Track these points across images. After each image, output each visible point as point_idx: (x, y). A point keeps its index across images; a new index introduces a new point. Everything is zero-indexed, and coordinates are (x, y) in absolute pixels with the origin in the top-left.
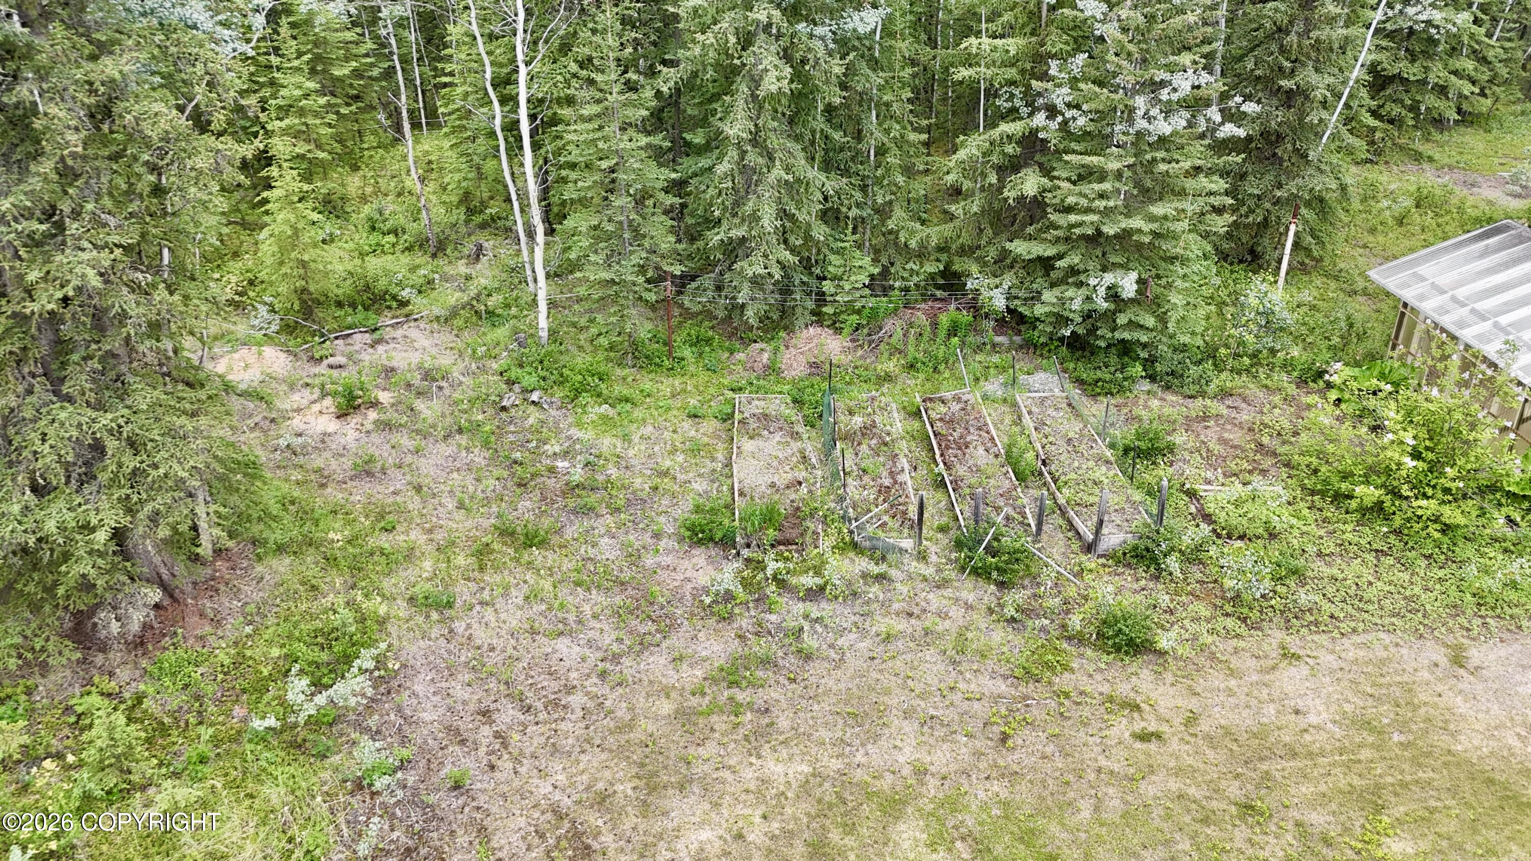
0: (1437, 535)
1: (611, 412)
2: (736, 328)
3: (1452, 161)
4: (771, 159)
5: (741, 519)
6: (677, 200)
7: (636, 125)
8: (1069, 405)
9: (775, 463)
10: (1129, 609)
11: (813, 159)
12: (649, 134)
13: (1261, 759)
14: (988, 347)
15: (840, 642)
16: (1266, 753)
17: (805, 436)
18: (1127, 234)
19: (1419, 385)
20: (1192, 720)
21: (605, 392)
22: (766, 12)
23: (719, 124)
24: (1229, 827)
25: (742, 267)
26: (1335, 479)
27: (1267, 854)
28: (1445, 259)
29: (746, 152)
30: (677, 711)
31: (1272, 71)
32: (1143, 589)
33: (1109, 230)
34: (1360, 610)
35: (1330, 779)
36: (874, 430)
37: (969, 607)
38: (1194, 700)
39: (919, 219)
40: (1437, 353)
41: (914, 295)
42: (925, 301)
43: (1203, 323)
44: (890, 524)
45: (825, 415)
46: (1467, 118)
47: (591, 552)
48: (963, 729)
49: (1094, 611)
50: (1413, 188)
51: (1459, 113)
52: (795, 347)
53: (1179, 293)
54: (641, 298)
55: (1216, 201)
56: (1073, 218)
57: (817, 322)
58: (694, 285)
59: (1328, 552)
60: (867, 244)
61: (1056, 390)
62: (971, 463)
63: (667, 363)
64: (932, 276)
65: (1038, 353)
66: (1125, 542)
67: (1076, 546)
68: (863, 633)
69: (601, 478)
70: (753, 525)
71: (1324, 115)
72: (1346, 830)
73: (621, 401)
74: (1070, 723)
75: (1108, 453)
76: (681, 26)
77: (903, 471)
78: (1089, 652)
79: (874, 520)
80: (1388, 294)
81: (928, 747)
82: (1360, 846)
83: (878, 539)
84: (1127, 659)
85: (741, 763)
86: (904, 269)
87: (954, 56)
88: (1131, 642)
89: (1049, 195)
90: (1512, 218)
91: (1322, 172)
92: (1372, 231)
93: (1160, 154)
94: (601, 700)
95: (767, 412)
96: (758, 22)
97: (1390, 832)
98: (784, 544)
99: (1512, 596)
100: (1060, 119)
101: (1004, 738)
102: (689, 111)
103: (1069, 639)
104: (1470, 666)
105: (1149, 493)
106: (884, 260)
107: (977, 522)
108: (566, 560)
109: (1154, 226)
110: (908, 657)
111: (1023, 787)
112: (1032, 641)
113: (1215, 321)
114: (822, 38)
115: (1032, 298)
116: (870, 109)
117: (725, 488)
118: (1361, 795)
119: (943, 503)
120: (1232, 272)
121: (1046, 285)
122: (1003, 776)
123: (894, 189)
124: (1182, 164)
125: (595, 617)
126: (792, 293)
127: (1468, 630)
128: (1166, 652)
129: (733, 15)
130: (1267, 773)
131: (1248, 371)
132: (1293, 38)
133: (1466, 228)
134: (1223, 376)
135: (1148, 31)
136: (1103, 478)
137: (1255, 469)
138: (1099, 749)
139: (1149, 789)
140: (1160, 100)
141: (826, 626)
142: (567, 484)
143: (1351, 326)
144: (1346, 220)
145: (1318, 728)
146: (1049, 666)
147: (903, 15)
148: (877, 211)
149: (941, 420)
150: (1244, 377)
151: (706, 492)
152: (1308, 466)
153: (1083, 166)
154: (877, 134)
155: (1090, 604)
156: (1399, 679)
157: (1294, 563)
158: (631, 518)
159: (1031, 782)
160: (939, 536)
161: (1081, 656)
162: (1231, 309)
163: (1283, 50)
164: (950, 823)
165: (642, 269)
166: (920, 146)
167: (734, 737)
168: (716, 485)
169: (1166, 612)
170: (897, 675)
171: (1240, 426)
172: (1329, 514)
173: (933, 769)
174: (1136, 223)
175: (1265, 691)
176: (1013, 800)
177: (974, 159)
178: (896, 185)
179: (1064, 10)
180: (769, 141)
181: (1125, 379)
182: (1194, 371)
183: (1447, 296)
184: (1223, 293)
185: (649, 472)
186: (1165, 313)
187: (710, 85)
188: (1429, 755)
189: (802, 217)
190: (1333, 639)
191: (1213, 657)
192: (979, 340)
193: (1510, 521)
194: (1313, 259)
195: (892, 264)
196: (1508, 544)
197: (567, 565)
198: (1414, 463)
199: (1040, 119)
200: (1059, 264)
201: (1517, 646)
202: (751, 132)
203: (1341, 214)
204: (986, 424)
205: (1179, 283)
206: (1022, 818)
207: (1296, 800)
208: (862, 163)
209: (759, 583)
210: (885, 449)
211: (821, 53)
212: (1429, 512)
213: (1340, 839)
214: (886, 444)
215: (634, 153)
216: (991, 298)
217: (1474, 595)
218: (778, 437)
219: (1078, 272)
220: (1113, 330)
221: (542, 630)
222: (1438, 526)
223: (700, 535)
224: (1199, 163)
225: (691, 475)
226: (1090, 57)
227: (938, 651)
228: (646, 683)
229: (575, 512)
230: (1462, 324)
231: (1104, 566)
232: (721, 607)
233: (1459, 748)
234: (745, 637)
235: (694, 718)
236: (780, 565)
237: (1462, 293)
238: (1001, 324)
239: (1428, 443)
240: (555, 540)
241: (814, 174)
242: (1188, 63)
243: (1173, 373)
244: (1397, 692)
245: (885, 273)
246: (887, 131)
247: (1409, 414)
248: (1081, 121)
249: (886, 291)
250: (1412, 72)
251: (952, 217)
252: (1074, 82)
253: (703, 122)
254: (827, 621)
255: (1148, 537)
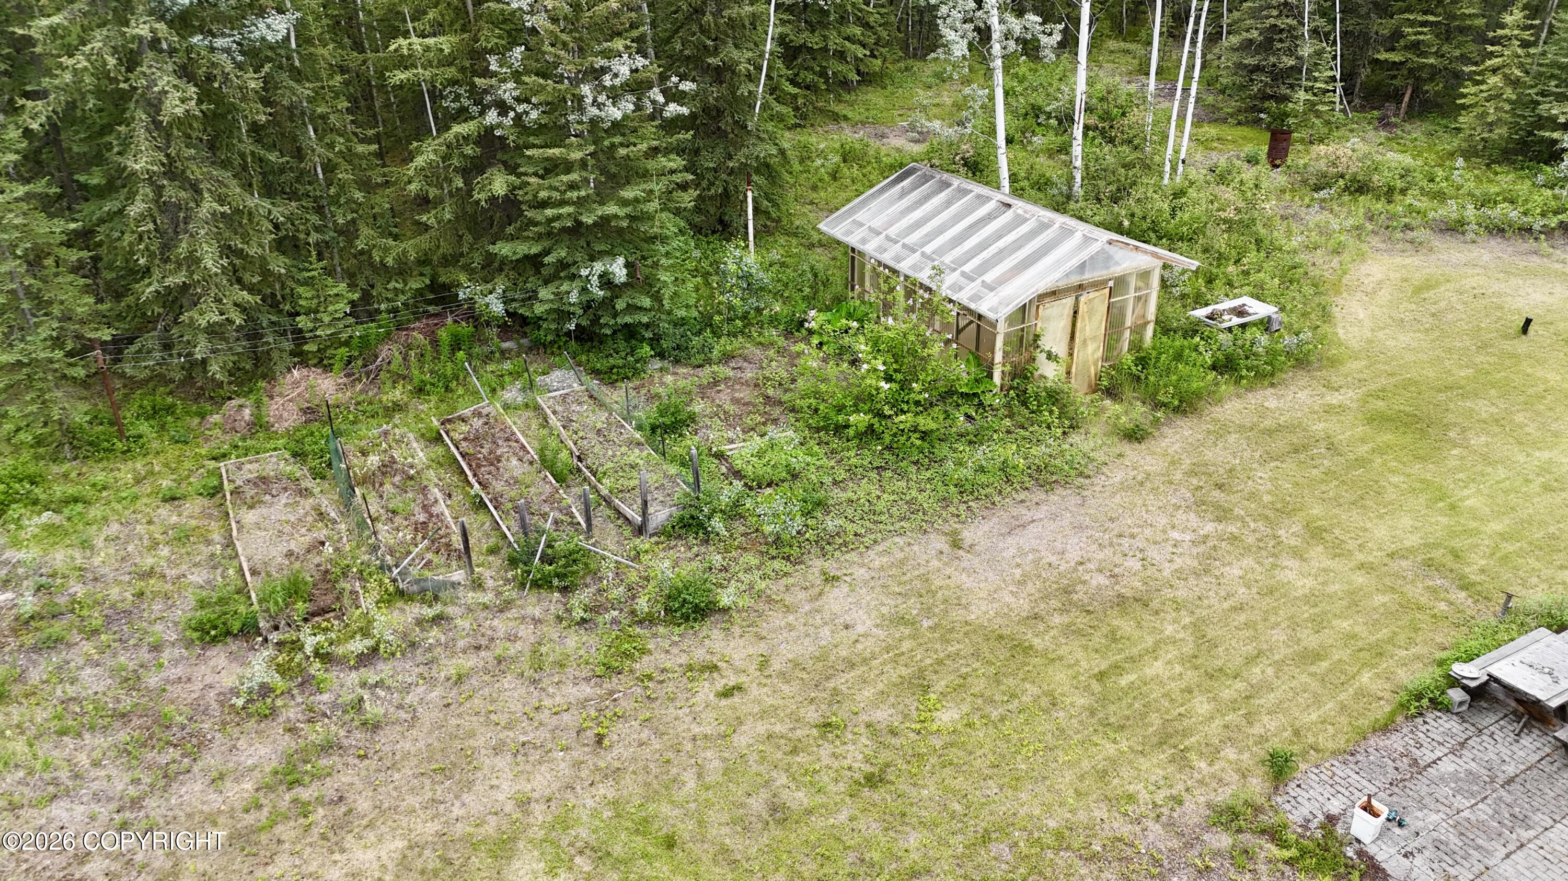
0: (918, 442)
1: (57, 519)
2: (201, 388)
3: (863, 118)
4: (198, 192)
5: (260, 601)
6: (85, 254)
7: (8, 174)
8: (591, 397)
9: (288, 529)
10: (688, 578)
11: (250, 185)
12: (27, 181)
13: (828, 679)
14: (497, 355)
15: (408, 699)
16: (831, 672)
17: (317, 490)
18: (605, 220)
19: (878, 317)
20: (764, 663)
21: (43, 497)
22: (147, 26)
23: (119, 159)
24: (815, 749)
25: (191, 318)
26: (832, 414)
27: (849, 762)
28: (874, 205)
29: (163, 186)
30: (230, 837)
31: (699, 50)
32: (697, 556)
33: (588, 219)
34: (876, 522)
35: (884, 678)
36: (395, 466)
37: (537, 622)
38: (762, 644)
39: (390, 234)
40: (884, 287)
41: (404, 315)
42: (418, 319)
43: (694, 295)
44: (436, 560)
45: (334, 463)
46: (867, 79)
47: (71, 691)
48: (557, 745)
49: (657, 589)
50: (837, 145)
51: (858, 74)
52: (281, 395)
53: (666, 270)
54: (64, 376)
55: (678, 178)
56: (549, 212)
57: (301, 363)
58: (133, 348)
59: (840, 479)
60: (339, 269)
61: (575, 385)
62: (506, 476)
63: (119, 445)
64: (419, 292)
65: (549, 351)
66: (671, 516)
67: (627, 532)
68: (431, 682)
69: (62, 600)
70: (276, 603)
71: (752, 87)
72: (906, 716)
73: (67, 502)
74: (658, 703)
75: (638, 435)
76: (38, 50)
77: (436, 501)
78: (661, 630)
79: (417, 561)
80: (839, 243)
81: (525, 776)
82: (918, 726)
83: (426, 580)
84: (696, 625)
85: (323, 865)
86: (386, 289)
87: (386, 59)
88: (697, 609)
89: (521, 192)
90: (916, 161)
91: (762, 140)
92: (814, 188)
93: (617, 139)
94: (129, 856)
95: (264, 474)
96: (140, 38)
97: (938, 706)
98: (319, 615)
99: (983, 478)
100: (512, 114)
101: (600, 739)
102: (76, 149)
103: (640, 622)
104: (966, 546)
105: (683, 464)
106: (362, 284)
107: (526, 534)
108: (38, 710)
109: (628, 210)
110: (486, 691)
111: (628, 780)
112: (606, 636)
113: (704, 291)
114: (227, 51)
115: (530, 298)
116: (304, 124)
117: (231, 572)
118: (910, 682)
119: (488, 524)
120: (708, 243)
121: (540, 283)
122: (606, 776)
123: (354, 206)
124: (639, 146)
125: (96, 764)
126: (262, 336)
127: (958, 516)
128: (730, 608)
129: (105, 32)
130: (834, 689)
131: (742, 332)
132: (708, 17)
133: (886, 174)
134: (723, 340)
135: (577, 20)
136: (638, 461)
137: (767, 420)
138: (690, 718)
139: (741, 740)
140: (605, 87)
141: (389, 688)
142: (17, 619)
143: (816, 275)
144: (792, 181)
145: (865, 636)
146: (627, 655)
147: (318, 18)
148: (341, 233)
149: (465, 439)
150: (740, 339)
151: (208, 582)
152: (809, 407)
153: (547, 159)
154: (319, 150)
155: (653, 583)
156: (917, 573)
157: (817, 496)
158: (117, 636)
159: (634, 773)
160: (491, 558)
161: (655, 635)
162: (716, 278)
163: (703, 30)
164: (565, 842)
165: (57, 342)
166: (371, 157)
167: (309, 840)
168: (219, 571)
169: (721, 571)
170: (477, 714)
171: (747, 384)
172: (835, 446)
173: (536, 795)
174: (612, 209)
175: (818, 617)
176: (621, 797)
177: (434, 164)
178: (355, 202)
179: (490, 4)
180: (188, 173)
181: (637, 361)
182: (696, 341)
183: (882, 236)
184: (705, 264)
185: (127, 578)
186: (658, 292)
187: (96, 116)
188: (951, 631)
189: (253, 250)
190: (861, 553)
191: (770, 600)
192: (486, 349)
193: (968, 417)
194: (773, 221)
195: (372, 286)
196: (971, 437)
197: (40, 716)
198: (888, 386)
199: (492, 117)
200: (547, 260)
201: (995, 520)
202: (163, 165)
203: (787, 177)
204: (513, 434)
205: (663, 261)
206: (633, 810)
207: (862, 705)
208: (310, 183)
209: (299, 665)
210: (412, 483)
211: (229, 67)
212: (908, 425)
213: (903, 726)
214: (411, 478)
215: (11, 206)
216: (487, 305)
217: (956, 486)
218: (284, 499)
219: (568, 266)
220: (615, 317)
221: (25, 802)
222: (917, 435)
223: (213, 633)
224: (655, 143)
225: (184, 567)
226: (527, 49)
227: (515, 675)
228: (183, 819)
229: (36, 649)
230: (898, 259)
231: (657, 543)
232: (258, 704)
233: (973, 617)
234: (296, 729)
235: (254, 837)
236: (320, 638)
237: (893, 231)
238: (505, 330)
239: (895, 366)
240: (16, 690)
241: (254, 201)
242: (621, 48)
243: (678, 347)
244: (917, 584)
245: (366, 297)
246: (331, 146)
247: (876, 344)
248: (534, 115)
249: (372, 315)
250: (814, 41)
251: (427, 228)
252: (517, 76)
253: (98, 159)
254: (389, 682)
255: (691, 506)
